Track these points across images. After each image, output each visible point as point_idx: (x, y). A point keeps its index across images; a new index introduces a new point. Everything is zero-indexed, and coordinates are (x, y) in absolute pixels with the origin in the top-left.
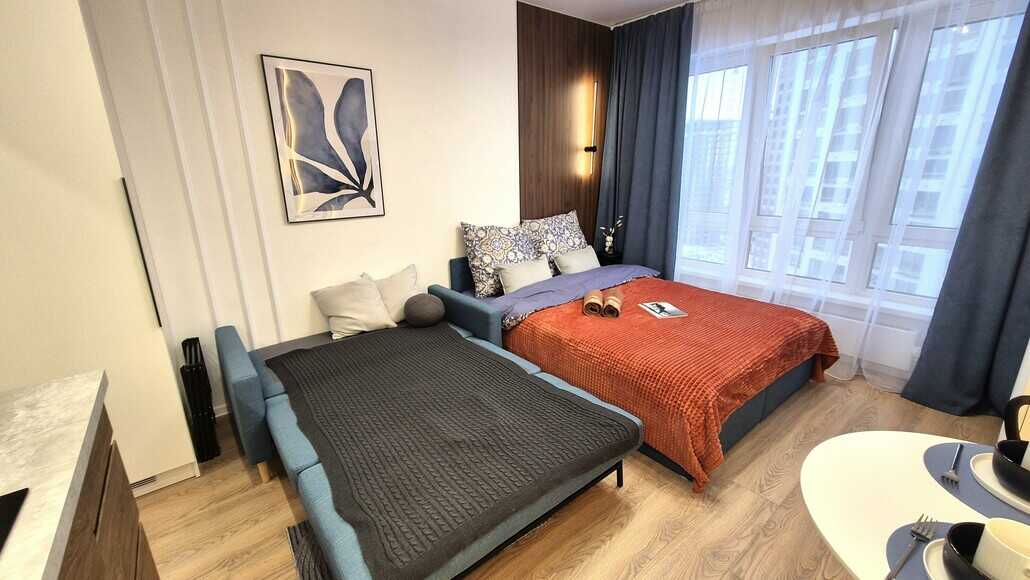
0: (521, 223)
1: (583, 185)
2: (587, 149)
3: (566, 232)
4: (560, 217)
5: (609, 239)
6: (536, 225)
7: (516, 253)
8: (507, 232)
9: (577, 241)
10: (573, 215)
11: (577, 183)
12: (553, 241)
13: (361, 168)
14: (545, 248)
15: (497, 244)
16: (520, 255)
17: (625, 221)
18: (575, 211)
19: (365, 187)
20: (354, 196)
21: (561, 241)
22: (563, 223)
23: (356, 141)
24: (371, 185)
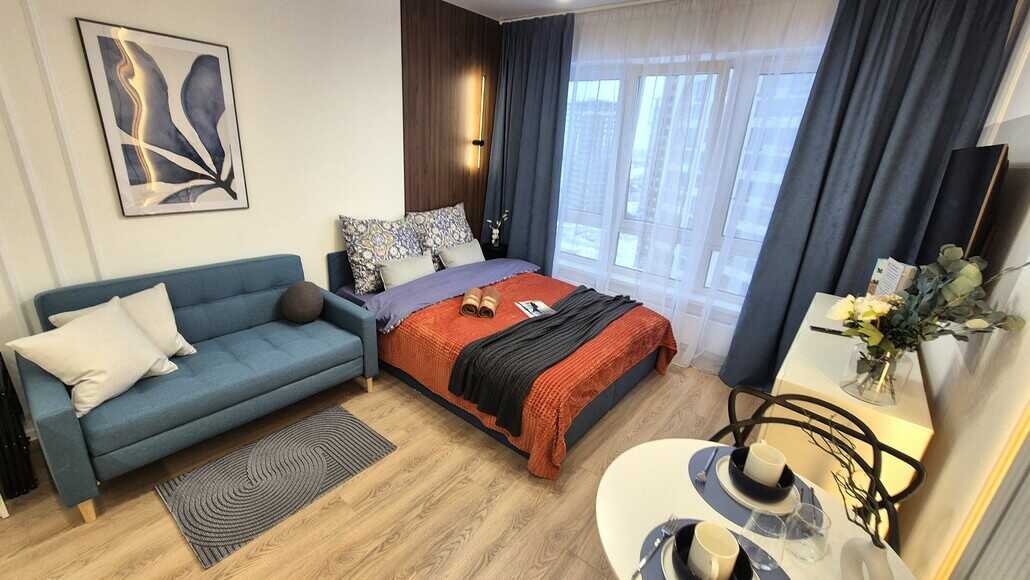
0: (406, 215)
1: (470, 179)
2: (475, 143)
3: (453, 225)
4: (446, 210)
5: (496, 232)
6: (422, 217)
7: (398, 249)
8: (389, 227)
9: (463, 235)
10: (460, 208)
11: (464, 175)
12: (438, 235)
14: (430, 242)
15: (378, 239)
16: (403, 251)
17: (510, 215)
18: (462, 204)
19: (224, 177)
20: (209, 187)
21: (446, 235)
22: (450, 217)
23: (210, 128)
24: (231, 175)
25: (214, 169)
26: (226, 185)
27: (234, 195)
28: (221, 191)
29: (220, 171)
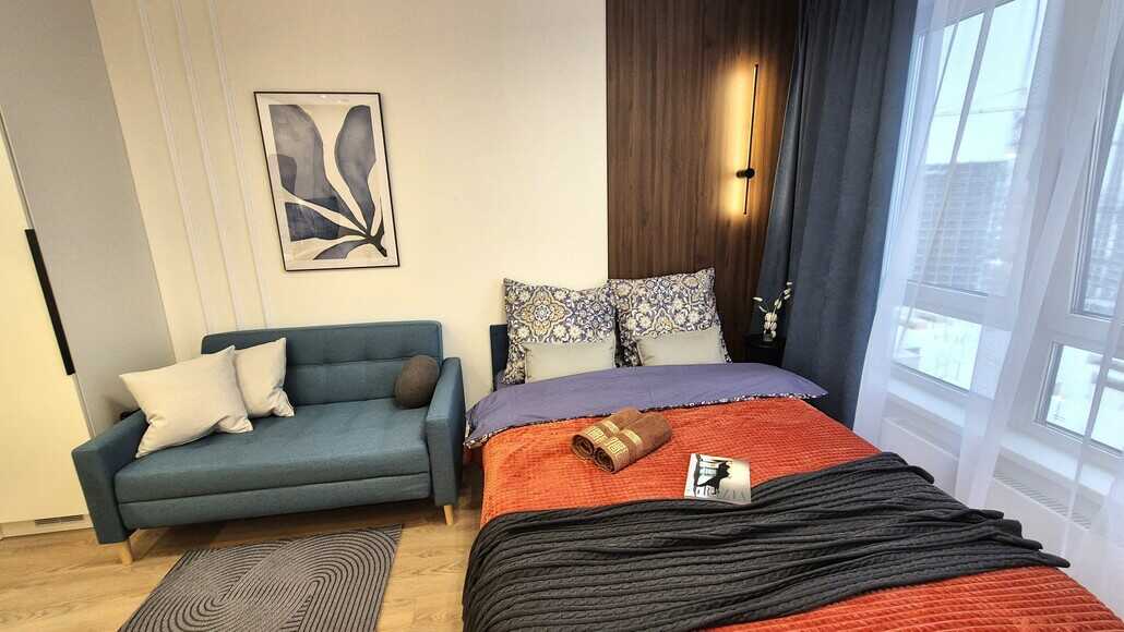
1: (732, 224)
2: (740, 174)
3: (678, 301)
4: (673, 278)
5: (771, 317)
6: (628, 287)
7: (568, 329)
8: (563, 296)
9: (694, 317)
11: (721, 227)
12: (647, 314)
13: (369, 211)
15: (542, 313)
16: (575, 332)
18: (711, 272)
19: (374, 233)
20: (360, 243)
21: (662, 315)
22: (676, 288)
23: (361, 180)
24: (381, 231)
25: (364, 224)
26: (376, 241)
27: (383, 252)
28: (371, 247)
29: (370, 226)
